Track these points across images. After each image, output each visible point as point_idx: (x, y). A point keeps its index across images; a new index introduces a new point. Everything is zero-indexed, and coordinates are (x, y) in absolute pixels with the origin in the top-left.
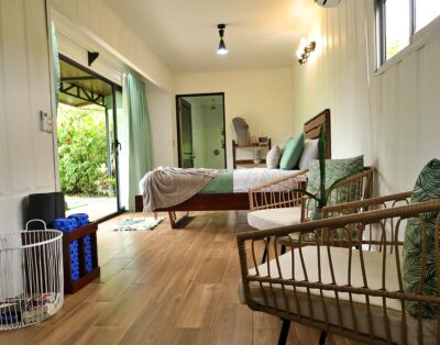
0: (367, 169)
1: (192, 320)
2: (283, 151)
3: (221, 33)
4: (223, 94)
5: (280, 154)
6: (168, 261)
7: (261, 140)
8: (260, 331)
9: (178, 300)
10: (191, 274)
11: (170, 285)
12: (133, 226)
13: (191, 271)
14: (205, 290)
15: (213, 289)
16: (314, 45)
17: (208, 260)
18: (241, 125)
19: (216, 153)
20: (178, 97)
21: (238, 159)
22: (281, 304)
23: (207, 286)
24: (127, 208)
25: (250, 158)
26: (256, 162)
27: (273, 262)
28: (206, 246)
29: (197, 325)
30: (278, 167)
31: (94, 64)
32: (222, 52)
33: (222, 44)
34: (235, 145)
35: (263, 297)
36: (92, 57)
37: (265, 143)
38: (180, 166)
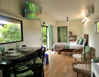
0: (93, 49)
1: (65, 71)
2: (79, 40)
3: (67, 19)
4: (67, 27)
5: (79, 41)
6: (59, 61)
7: (75, 36)
8: (75, 74)
9: (62, 68)
10: (63, 64)
11: (60, 65)
12: (51, 53)
13: (63, 63)
14: (66, 67)
15: (67, 67)
16: (86, 20)
17: (65, 61)
18: (71, 33)
19: (65, 36)
20: (58, 27)
21: (70, 39)
22: (78, 71)
23: (66, 66)
24: (49, 49)
25: (72, 39)
26: (74, 40)
27: (77, 65)
28: (65, 59)
29: (66, 72)
30: (78, 44)
31: (44, 24)
32: (68, 22)
33: (68, 21)
34: (69, 37)
35: (75, 70)
36: (44, 23)
37: (76, 36)
38: (58, 42)
